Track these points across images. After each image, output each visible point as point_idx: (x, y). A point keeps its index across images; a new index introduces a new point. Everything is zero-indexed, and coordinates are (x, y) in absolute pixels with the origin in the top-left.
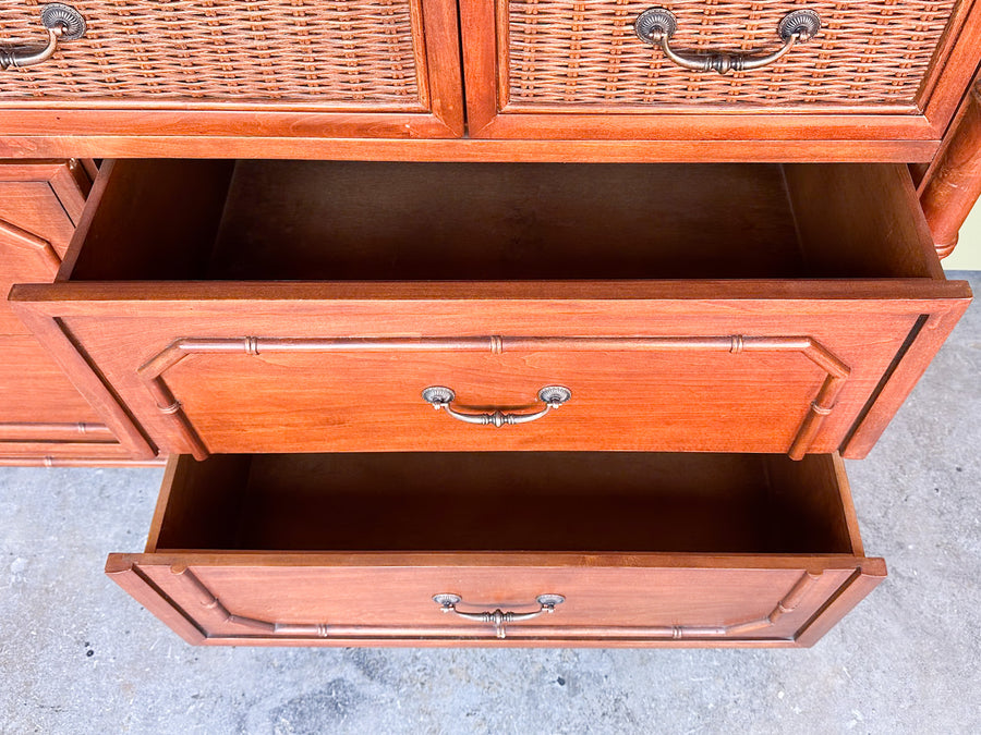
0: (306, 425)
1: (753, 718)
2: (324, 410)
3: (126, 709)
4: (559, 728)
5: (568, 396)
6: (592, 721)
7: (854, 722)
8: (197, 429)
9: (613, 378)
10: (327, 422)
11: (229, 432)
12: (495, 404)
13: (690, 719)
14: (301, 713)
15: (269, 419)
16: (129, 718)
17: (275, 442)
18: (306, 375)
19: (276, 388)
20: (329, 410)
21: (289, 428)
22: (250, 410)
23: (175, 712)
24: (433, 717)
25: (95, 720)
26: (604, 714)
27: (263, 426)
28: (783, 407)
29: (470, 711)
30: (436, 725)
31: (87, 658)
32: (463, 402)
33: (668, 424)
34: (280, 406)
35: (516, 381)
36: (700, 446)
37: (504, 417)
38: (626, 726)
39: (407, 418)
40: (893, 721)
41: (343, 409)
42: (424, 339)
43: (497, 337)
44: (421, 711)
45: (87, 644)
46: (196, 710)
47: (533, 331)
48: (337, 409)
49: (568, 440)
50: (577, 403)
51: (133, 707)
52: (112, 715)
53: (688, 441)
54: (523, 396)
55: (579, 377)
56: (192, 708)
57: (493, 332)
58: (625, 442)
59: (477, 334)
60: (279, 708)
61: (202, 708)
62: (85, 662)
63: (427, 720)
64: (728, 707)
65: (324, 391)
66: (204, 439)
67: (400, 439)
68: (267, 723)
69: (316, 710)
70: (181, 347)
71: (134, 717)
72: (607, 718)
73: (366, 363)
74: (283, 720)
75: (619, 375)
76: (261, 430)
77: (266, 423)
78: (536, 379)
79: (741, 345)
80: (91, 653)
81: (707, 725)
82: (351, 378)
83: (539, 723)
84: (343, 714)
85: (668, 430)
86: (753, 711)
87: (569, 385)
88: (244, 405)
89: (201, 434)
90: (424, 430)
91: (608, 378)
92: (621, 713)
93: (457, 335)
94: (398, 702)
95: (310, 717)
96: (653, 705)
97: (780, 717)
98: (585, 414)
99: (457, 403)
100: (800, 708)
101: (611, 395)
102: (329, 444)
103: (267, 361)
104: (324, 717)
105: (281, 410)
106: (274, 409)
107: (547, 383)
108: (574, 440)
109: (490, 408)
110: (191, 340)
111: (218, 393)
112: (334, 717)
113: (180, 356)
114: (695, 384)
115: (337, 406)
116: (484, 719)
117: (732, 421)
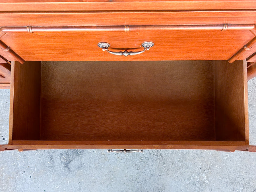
0: (56, 53)
1: (197, 156)
2: (62, 49)
3: (18, 154)
4: (141, 158)
5: (153, 45)
6: (150, 156)
7: (227, 157)
8: (19, 55)
9: (171, 39)
10: (64, 53)
11: (30, 55)
12: (125, 47)
13: (178, 156)
14: (68, 155)
15: (43, 52)
16: (19, 157)
17: (46, 58)
18: (53, 39)
19: (43, 43)
20: (64, 49)
21: (51, 54)
22: (35, 49)
23: (32, 155)
24: (105, 155)
25: (9, 157)
26: (154, 155)
27: (41, 54)
28: (233, 47)
29: (116, 154)
30: (106, 158)
31: (3, 141)
32: (113, 47)
33: (188, 52)
34: (46, 48)
35: (133, 40)
36: (198, 58)
37: (128, 53)
38: (160, 158)
39: (92, 52)
40: (238, 157)
41: (69, 49)
42: (97, 27)
43: (128, 26)
44: (102, 154)
45: (2, 137)
46: (38, 154)
47: (142, 24)
48: (67, 49)
49: (150, 58)
50: (156, 47)
51: (20, 154)
52: (14, 156)
53: (194, 57)
54: (136, 45)
55: (158, 39)
56: (36, 154)
57: (125, 23)
58: (171, 58)
59: (119, 24)
60: (61, 153)
61: (39, 154)
62: (3, 142)
63: (104, 156)
64: (190, 153)
65: (61, 43)
66: (21, 57)
67: (90, 58)
68: (59, 158)
69: (72, 154)
70: (3, 30)
71: (20, 156)
72: (154, 156)
73: (75, 35)
74: (63, 157)
75: (174, 38)
76: (41, 55)
77: (42, 53)
78: (141, 40)
79: (226, 28)
80: (4, 139)
81: (183, 158)
82: (70, 39)
83: (135, 157)
84: (80, 155)
85: (188, 54)
86: (197, 154)
87: (154, 41)
88: (33, 47)
89: (20, 56)
90: (99, 55)
91: (169, 39)
92: (158, 155)
93: (111, 25)
94: (95, 152)
95: (71, 156)
96: (168, 152)
97: (205, 156)
98: (158, 50)
99: (111, 48)
100: (211, 153)
101: (169, 44)
102: (65, 59)
103: (37, 34)
104: (74, 156)
105: (46, 49)
106: (44, 49)
107: (145, 41)
108: (153, 58)
109: (123, 49)
110: (6, 27)
111: (23, 44)
112: (77, 156)
113: (4, 34)
114: (202, 40)
115: (66, 48)
116: (120, 156)
117: (212, 51)
